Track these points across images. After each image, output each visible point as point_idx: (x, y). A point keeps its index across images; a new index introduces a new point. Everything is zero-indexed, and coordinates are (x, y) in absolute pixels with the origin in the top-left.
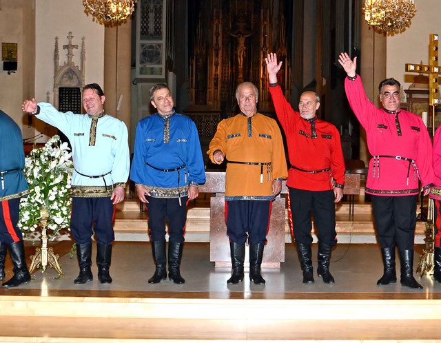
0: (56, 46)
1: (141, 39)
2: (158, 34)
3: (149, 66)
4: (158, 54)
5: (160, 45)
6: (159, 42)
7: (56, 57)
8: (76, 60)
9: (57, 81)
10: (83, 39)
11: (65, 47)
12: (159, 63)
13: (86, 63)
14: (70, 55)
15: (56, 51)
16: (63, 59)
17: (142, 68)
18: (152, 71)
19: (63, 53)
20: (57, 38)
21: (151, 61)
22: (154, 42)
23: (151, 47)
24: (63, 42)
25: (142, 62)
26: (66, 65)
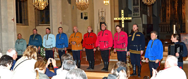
0: (99, 12)
1: (133, 6)
2: (138, 4)
3: (135, 13)
4: (138, 10)
5: (138, 7)
6: (138, 6)
7: (99, 14)
8: (104, 15)
9: (99, 21)
10: (105, 9)
11: (101, 12)
12: (138, 12)
13: (106, 15)
14: (102, 14)
15: (99, 13)
16: (100, 15)
17: (134, 14)
18: (137, 15)
19: (100, 13)
20: (99, 10)
21: (136, 12)
22: (137, 6)
23: (136, 8)
24: (100, 11)
25: (134, 12)
26: (101, 16)
